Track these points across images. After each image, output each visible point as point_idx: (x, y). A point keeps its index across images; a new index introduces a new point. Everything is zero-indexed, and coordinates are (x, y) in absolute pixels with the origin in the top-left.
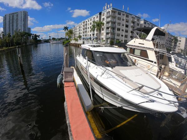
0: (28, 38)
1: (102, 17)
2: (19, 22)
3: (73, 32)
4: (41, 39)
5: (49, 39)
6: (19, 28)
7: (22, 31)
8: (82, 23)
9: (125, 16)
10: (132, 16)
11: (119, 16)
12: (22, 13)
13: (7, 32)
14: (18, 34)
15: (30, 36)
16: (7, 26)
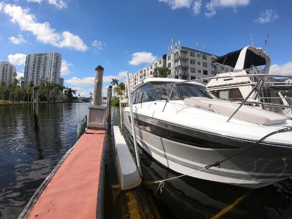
0: (58, 93)
1: (168, 62)
2: (48, 68)
3: (126, 86)
4: (78, 97)
5: (89, 97)
6: (47, 76)
7: (51, 80)
8: (139, 73)
9: (202, 56)
10: (212, 56)
11: (192, 58)
12: (54, 55)
13: (29, 80)
14: (44, 84)
15: (62, 90)
16: (30, 71)
